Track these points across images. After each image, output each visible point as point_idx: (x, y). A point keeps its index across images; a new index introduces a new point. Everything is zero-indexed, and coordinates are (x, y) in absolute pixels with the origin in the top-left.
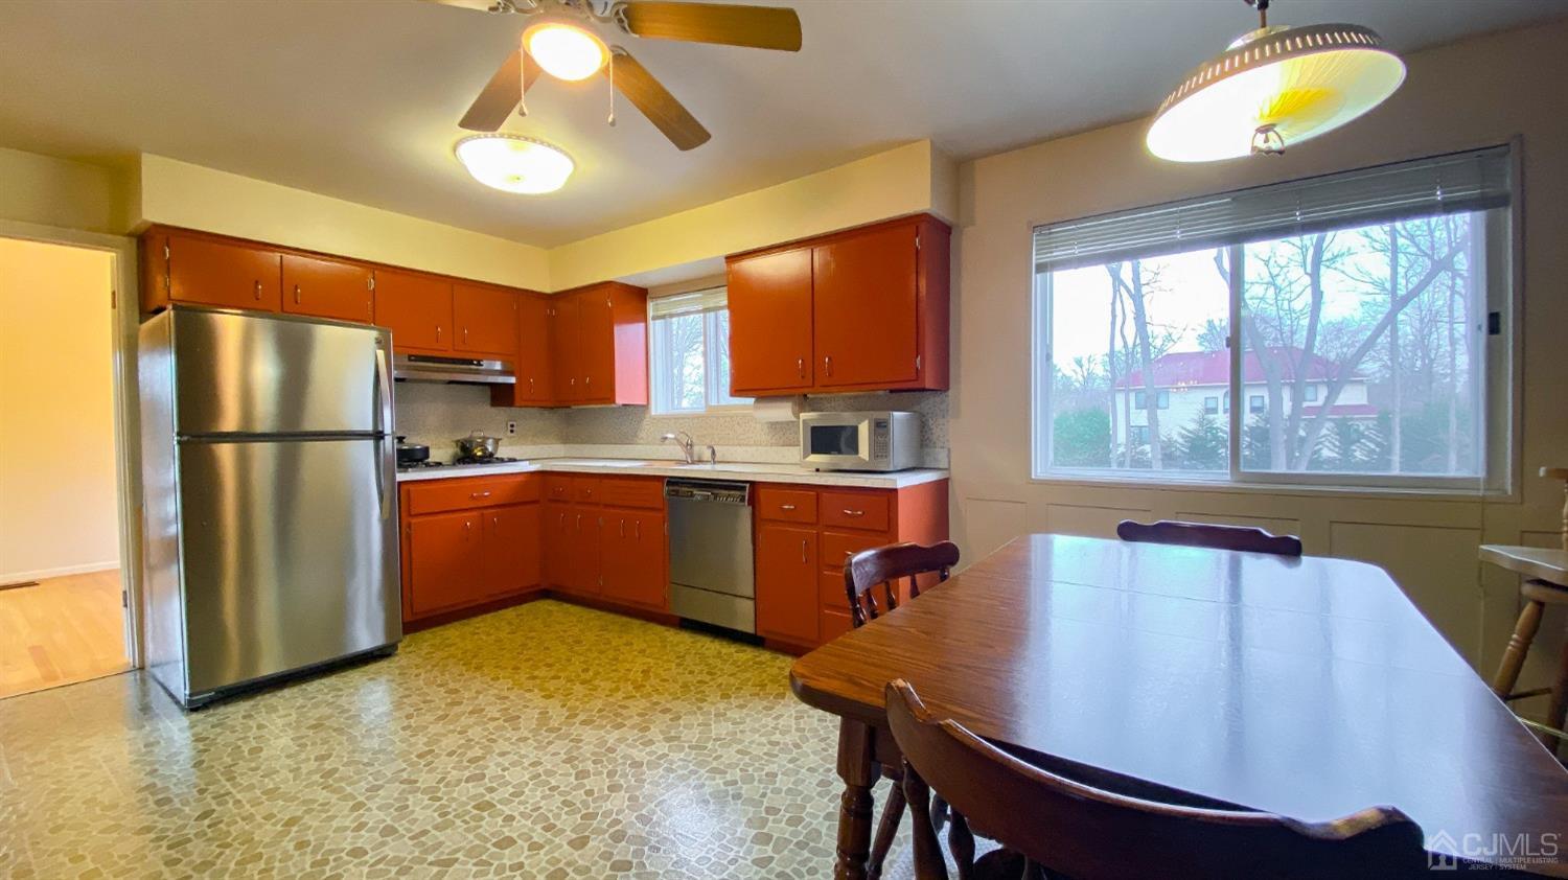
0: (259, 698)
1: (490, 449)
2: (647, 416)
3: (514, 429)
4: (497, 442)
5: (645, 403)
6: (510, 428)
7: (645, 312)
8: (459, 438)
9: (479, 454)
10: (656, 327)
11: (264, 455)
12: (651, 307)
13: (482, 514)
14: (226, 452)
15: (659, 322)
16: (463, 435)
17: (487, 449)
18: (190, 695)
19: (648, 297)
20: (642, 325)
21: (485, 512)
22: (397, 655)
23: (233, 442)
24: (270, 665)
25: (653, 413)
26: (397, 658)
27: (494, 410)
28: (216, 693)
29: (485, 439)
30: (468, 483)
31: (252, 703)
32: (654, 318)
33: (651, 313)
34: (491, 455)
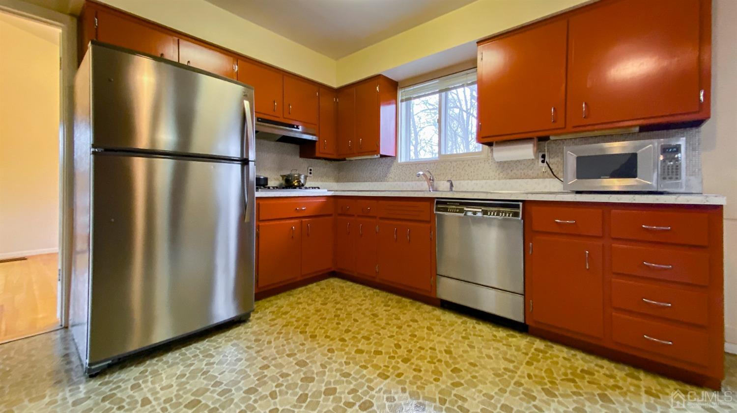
0: (148, 362)
1: (302, 181)
2: (395, 163)
3: (311, 172)
4: (306, 177)
5: (394, 155)
6: (309, 171)
7: (396, 98)
8: (285, 174)
9: (296, 184)
10: (402, 106)
11: (164, 167)
12: (401, 94)
13: (302, 221)
14: (139, 164)
15: (404, 103)
16: (287, 173)
17: (300, 181)
18: (90, 365)
19: (398, 88)
20: (394, 106)
21: (304, 220)
22: (250, 321)
23: (146, 157)
24: (162, 334)
25: (399, 162)
26: (250, 323)
27: (302, 160)
28: (112, 361)
29: (300, 175)
30: (293, 201)
31: (141, 368)
32: (402, 101)
33: (399, 98)
34: (303, 185)
